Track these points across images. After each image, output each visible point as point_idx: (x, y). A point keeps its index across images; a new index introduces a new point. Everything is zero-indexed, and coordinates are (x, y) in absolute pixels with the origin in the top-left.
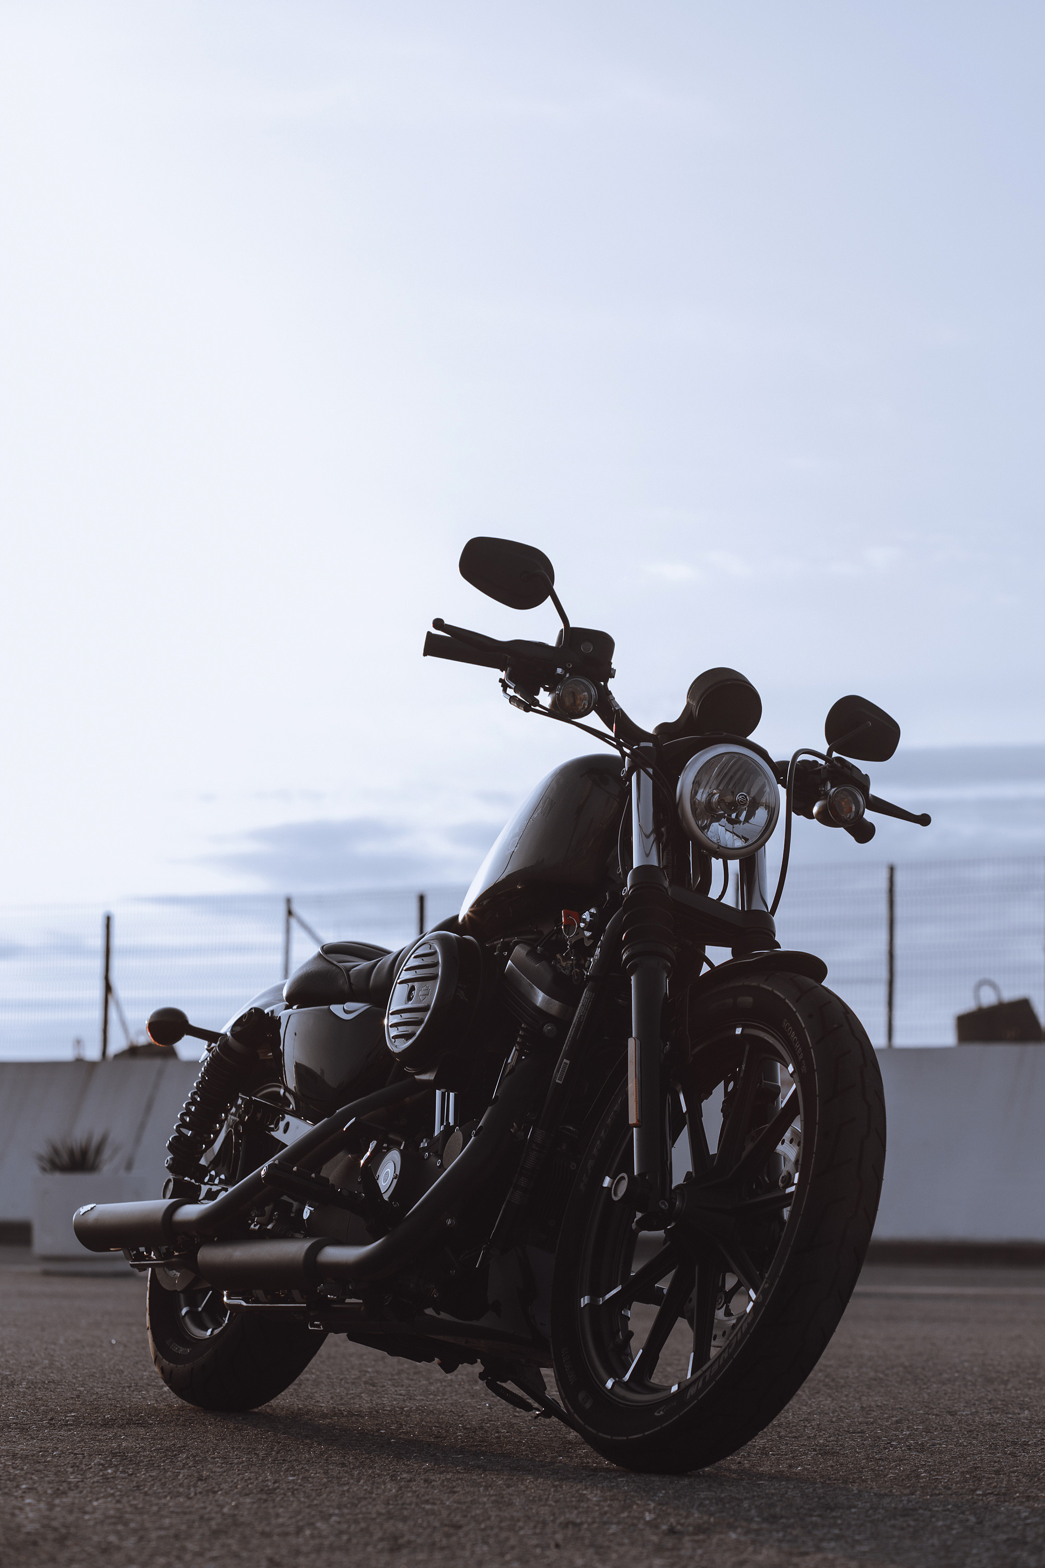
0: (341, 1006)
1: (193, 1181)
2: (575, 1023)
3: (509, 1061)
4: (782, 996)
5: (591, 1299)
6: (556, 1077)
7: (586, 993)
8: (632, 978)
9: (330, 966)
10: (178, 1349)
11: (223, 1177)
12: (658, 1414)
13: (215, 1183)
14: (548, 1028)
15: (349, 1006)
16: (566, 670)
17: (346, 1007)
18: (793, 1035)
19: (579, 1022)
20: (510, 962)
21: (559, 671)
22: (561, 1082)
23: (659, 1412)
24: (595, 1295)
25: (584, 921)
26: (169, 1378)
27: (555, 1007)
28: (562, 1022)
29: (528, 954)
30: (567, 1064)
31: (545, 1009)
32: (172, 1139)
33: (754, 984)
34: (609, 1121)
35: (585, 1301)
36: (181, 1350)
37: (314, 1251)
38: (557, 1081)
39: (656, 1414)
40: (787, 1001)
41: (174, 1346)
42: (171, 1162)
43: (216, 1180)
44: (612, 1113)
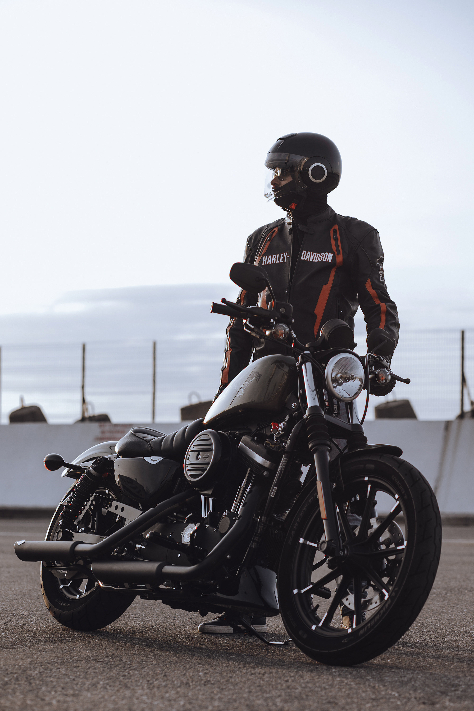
0: (150, 458)
1: (71, 531)
2: (279, 472)
3: (242, 486)
4: (390, 465)
5: (298, 591)
6: (271, 494)
7: (284, 459)
8: (315, 455)
9: (139, 439)
10: (63, 604)
11: (83, 529)
12: (344, 642)
13: (80, 532)
14: (265, 473)
15: (153, 458)
16: (274, 320)
17: (152, 458)
18: (398, 483)
19: (281, 471)
20: (241, 443)
21: (272, 320)
22: (273, 497)
23: (345, 641)
24: (300, 589)
25: (281, 427)
26: (57, 617)
27: (267, 464)
28: (272, 471)
29: (251, 440)
30: (276, 489)
31: (263, 465)
32: (63, 513)
33: (374, 459)
34: (301, 514)
35: (295, 591)
36: (65, 604)
37: (160, 567)
38: (272, 496)
39: (343, 641)
40: (393, 468)
41: (60, 602)
42: (62, 523)
43: (80, 530)
44: (303, 511)
